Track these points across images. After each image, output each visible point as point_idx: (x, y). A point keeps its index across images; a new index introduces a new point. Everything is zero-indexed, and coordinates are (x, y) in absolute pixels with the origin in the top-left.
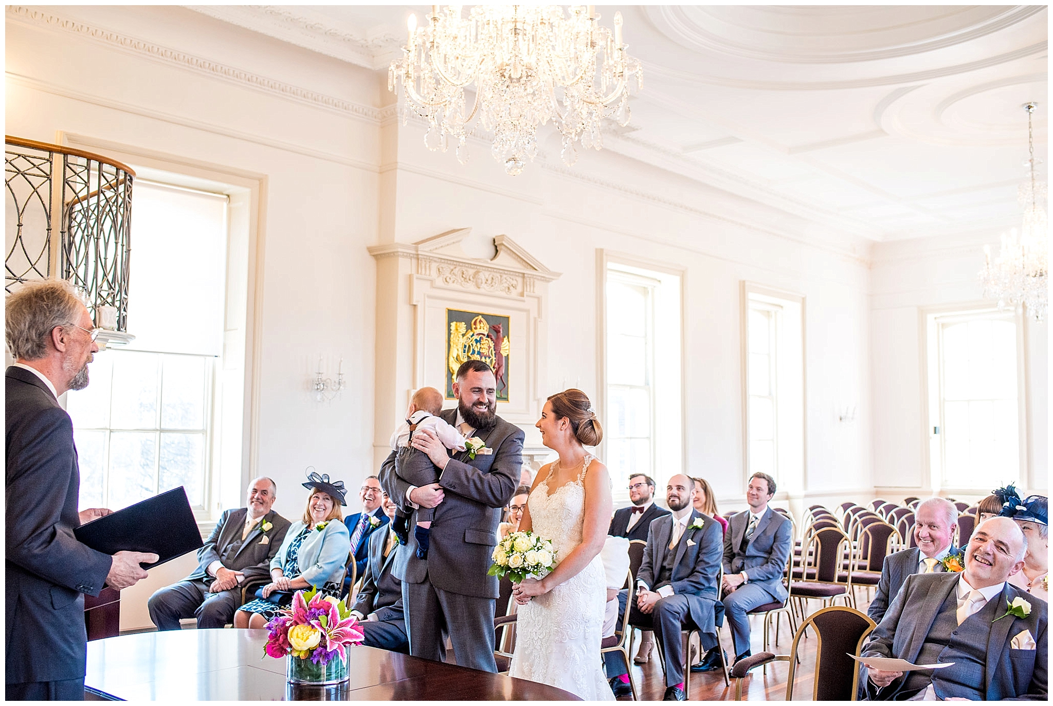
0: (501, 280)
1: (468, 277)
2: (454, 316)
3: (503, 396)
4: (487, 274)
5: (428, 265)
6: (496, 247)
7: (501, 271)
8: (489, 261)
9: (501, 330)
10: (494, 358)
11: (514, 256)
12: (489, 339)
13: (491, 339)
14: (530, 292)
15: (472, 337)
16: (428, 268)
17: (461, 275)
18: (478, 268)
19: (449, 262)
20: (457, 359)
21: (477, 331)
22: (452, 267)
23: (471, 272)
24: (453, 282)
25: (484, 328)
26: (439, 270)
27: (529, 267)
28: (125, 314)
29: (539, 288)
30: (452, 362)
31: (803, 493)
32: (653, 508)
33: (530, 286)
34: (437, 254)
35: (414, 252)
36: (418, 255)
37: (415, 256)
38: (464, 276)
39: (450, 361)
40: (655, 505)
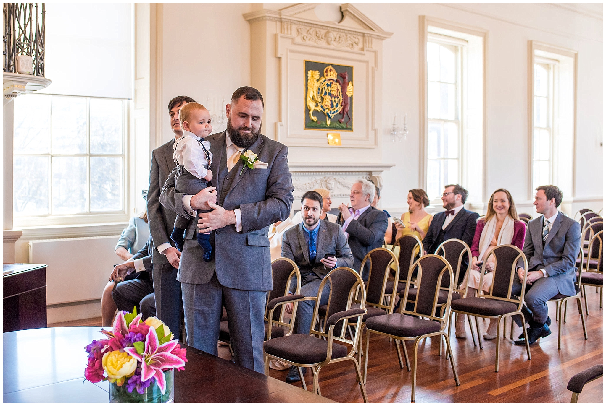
0: (346, 39)
1: (320, 36)
2: (310, 66)
3: (349, 127)
4: (335, 33)
5: (289, 27)
6: (342, 13)
7: (346, 31)
8: (337, 23)
9: (347, 77)
10: (341, 98)
11: (356, 19)
12: (338, 84)
13: (339, 83)
14: (369, 47)
15: (324, 82)
16: (289, 29)
17: (315, 34)
18: (328, 28)
19: (306, 24)
20: (313, 99)
21: (328, 78)
22: (308, 28)
23: (323, 32)
24: (309, 40)
25: (333, 75)
26: (298, 30)
27: (368, 28)
28: (42, 62)
29: (375, 44)
30: (309, 101)
31: (572, 199)
32: (462, 211)
33: (369, 43)
34: (298, 18)
35: (277, 16)
36: (281, 18)
37: (279, 20)
38: (318, 35)
39: (308, 101)
40: (464, 209)
